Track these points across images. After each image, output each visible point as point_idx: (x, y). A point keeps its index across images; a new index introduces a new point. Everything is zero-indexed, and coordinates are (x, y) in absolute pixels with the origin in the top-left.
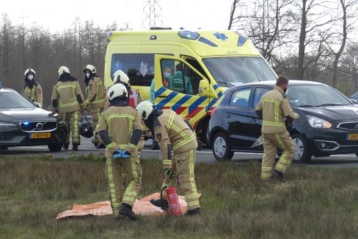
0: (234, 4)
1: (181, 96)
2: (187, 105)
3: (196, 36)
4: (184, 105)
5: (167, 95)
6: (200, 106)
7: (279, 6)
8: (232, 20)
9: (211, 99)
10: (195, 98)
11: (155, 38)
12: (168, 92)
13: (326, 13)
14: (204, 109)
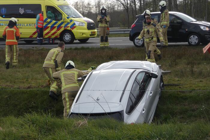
1: (54, 21)
2: (56, 25)
4: (55, 26)
5: (49, 21)
6: (62, 26)
9: (66, 23)
10: (59, 22)
12: (49, 20)
14: (63, 27)
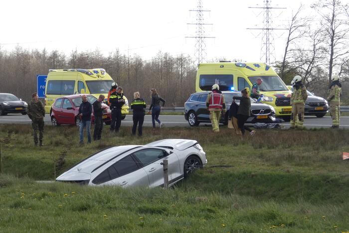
0: (288, 43)
3: (245, 66)
7: (315, 44)
8: (286, 52)
11: (223, 67)
13: (344, 48)
